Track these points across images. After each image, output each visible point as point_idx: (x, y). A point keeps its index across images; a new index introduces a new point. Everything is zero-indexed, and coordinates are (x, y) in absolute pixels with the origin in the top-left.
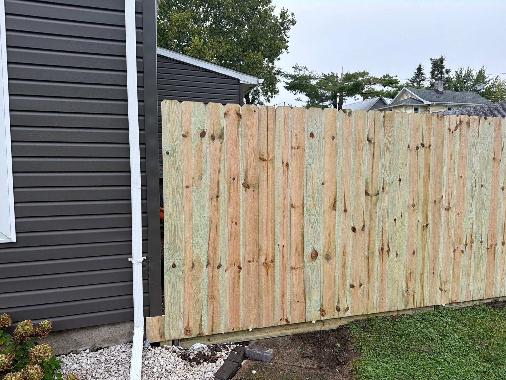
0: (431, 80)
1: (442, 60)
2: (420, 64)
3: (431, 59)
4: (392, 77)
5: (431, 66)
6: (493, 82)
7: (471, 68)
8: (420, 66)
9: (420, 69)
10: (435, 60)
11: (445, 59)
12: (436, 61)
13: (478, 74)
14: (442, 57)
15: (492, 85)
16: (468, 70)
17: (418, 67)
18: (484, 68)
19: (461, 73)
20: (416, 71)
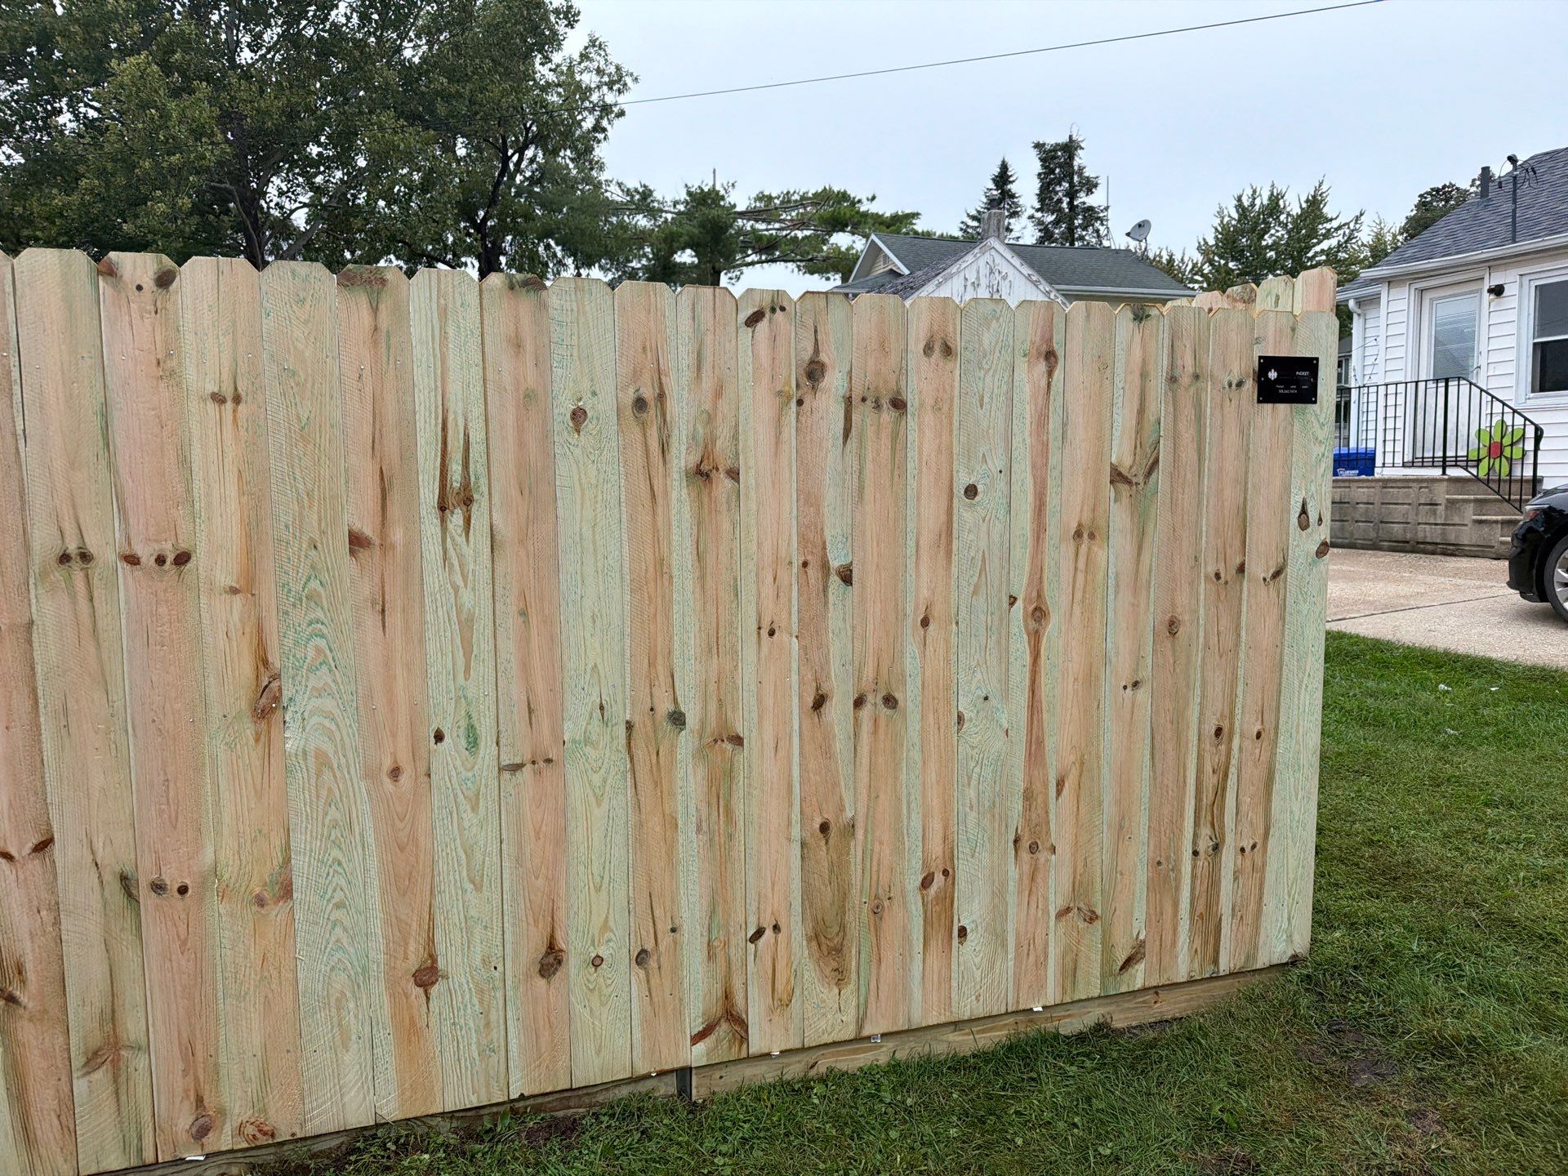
0: (1039, 215)
1: (1070, 148)
2: (1003, 162)
3: (1038, 146)
4: (859, 201)
5: (1037, 167)
6: (1347, 231)
7: (1280, 187)
8: (1004, 167)
9: (1003, 178)
10: (1048, 147)
11: (1082, 145)
12: (1050, 151)
13: (1304, 205)
14: (1070, 137)
15: (1346, 242)
16: (1272, 194)
17: (997, 171)
18: (1324, 188)
19: (1253, 205)
20: (992, 186)
